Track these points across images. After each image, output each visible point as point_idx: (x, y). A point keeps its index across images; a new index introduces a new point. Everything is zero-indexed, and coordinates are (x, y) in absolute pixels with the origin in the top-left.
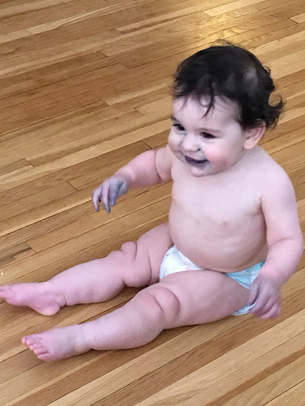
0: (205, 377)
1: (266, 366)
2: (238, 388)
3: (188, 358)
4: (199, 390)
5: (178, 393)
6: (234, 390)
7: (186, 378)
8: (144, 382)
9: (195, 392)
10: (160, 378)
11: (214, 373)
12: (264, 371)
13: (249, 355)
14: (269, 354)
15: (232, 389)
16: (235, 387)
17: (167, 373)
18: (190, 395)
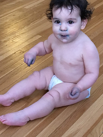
0: (80, 124)
1: (101, 114)
2: (94, 124)
3: (70, 119)
4: (79, 129)
5: (72, 132)
6: (93, 125)
7: (72, 126)
8: (57, 131)
9: (78, 130)
10: (62, 129)
11: (82, 122)
12: (101, 116)
13: (93, 112)
14: (100, 109)
15: (92, 125)
16: (93, 124)
17: (64, 126)
18: (77, 132)
